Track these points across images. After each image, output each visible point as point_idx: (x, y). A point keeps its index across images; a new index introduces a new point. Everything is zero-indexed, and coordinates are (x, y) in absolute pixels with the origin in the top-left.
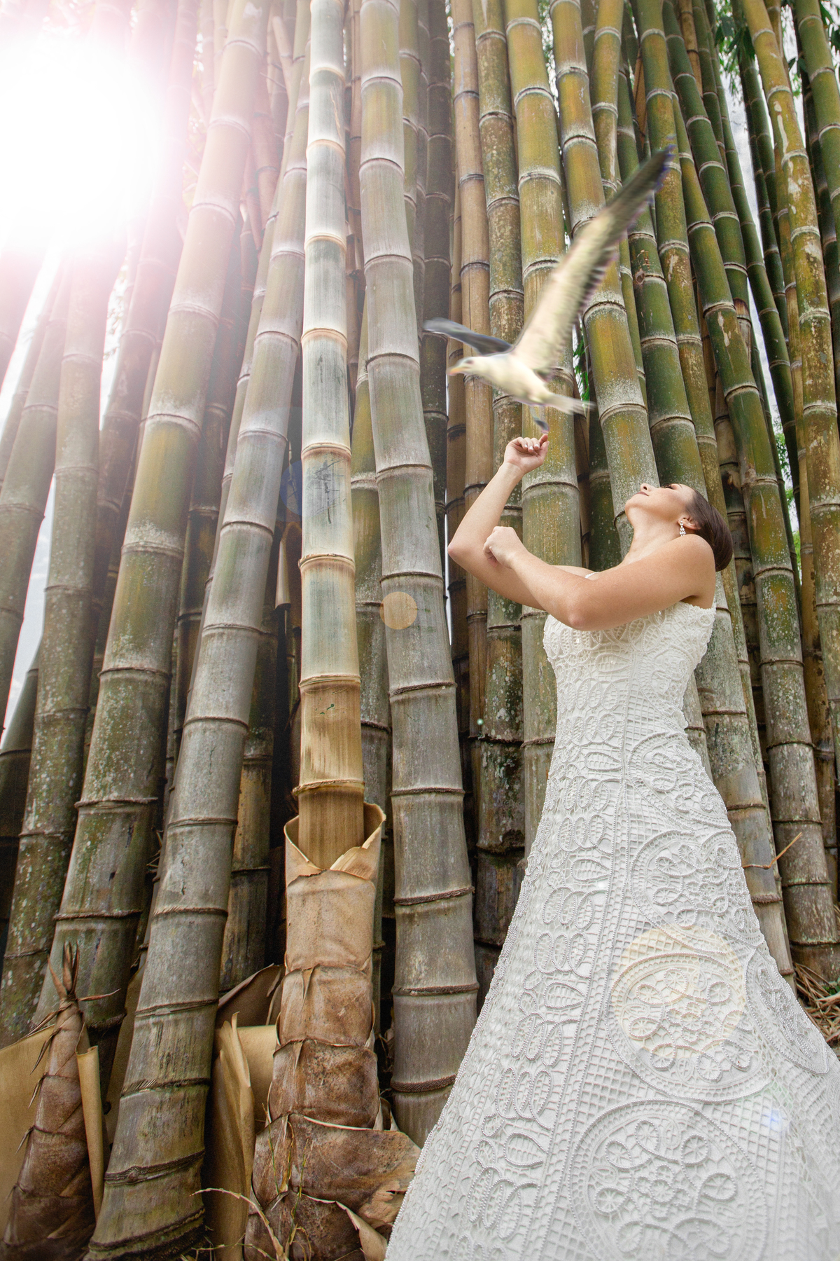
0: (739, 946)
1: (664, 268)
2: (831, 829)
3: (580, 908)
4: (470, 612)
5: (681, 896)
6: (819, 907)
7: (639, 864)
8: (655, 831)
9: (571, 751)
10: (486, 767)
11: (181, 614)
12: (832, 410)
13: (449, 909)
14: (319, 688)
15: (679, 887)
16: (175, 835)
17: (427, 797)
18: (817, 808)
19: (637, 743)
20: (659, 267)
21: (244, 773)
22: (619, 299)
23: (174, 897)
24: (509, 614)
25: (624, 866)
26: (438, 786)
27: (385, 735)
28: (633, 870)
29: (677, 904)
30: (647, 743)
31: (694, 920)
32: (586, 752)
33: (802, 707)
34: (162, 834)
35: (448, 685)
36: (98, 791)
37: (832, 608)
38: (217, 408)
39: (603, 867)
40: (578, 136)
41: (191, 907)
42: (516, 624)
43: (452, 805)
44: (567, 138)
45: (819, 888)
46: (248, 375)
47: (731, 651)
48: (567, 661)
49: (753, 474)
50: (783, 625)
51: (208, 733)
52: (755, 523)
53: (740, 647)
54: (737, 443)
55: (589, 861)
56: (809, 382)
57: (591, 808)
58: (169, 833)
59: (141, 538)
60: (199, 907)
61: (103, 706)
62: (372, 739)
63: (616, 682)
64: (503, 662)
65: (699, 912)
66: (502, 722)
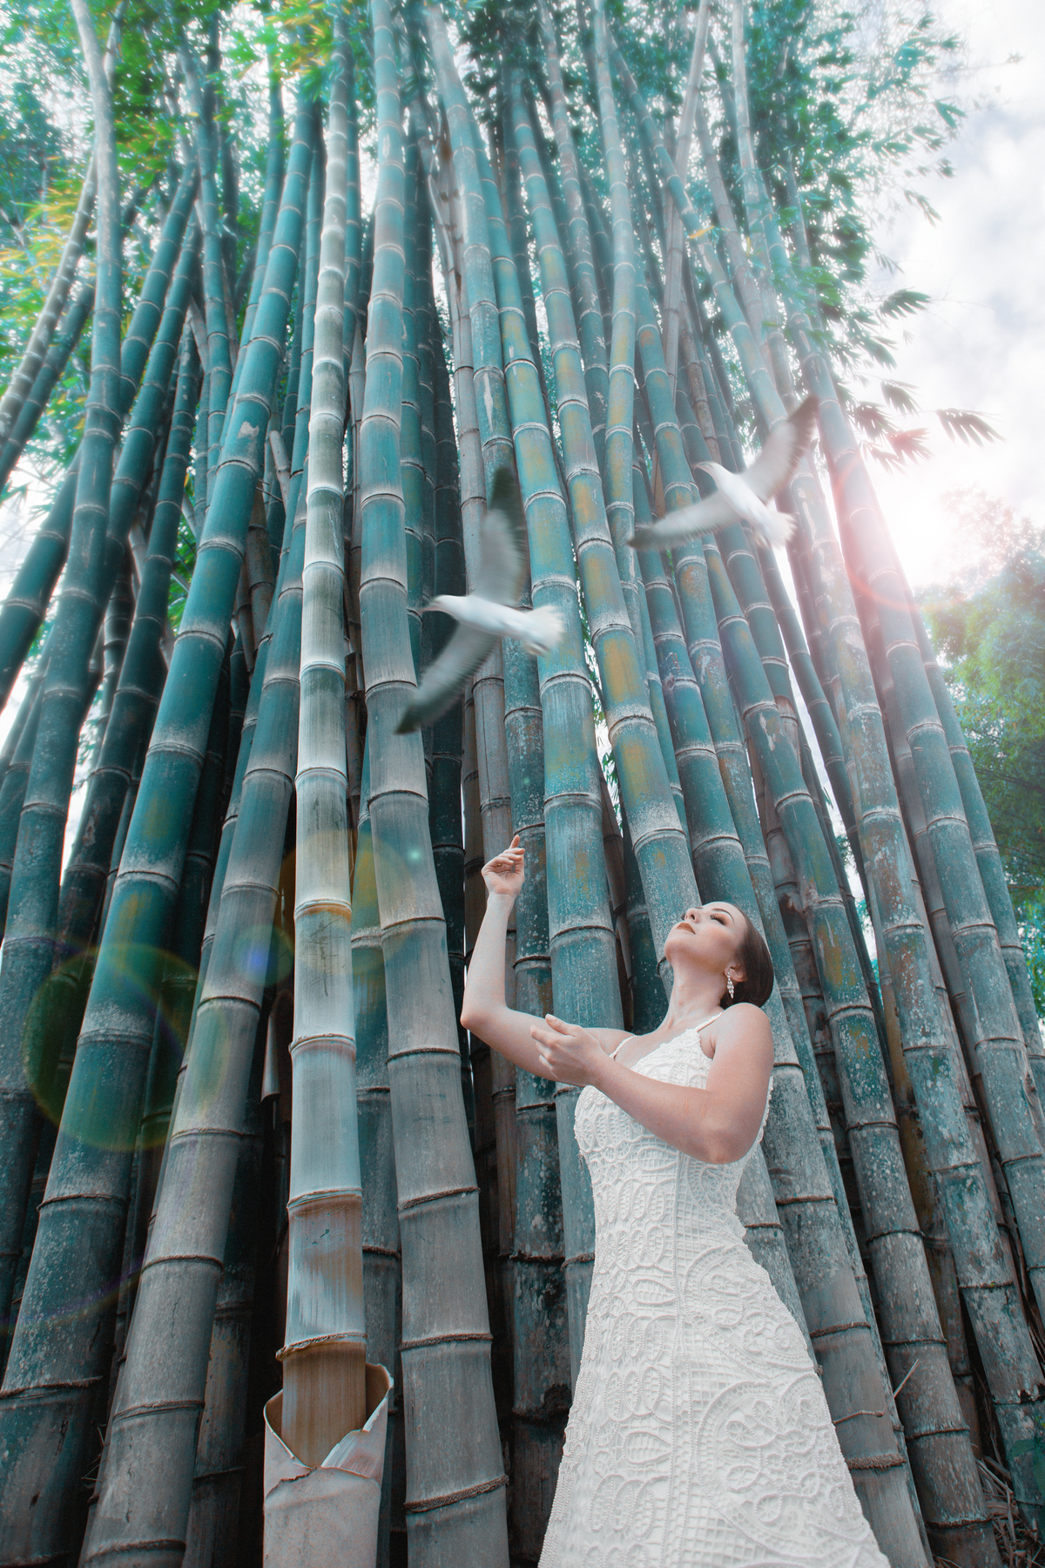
0: (838, 1544)
1: (696, 670)
2: (961, 1348)
3: (637, 1505)
4: (496, 1089)
5: (761, 1475)
6: (957, 1466)
7: (706, 1434)
8: (722, 1385)
9: (616, 1277)
10: (521, 1298)
11: (145, 1115)
12: (894, 816)
13: (475, 1513)
14: (312, 1208)
15: (757, 1464)
16: (121, 1431)
17: (445, 1349)
18: (938, 1321)
19: (691, 1264)
20: (690, 669)
21: (216, 1329)
22: (647, 712)
23: (115, 1527)
24: (541, 1090)
25: (688, 1438)
26: (459, 1332)
27: (393, 1263)
28: (700, 1444)
29: (757, 1488)
30: (702, 1263)
31: (778, 1511)
32: (633, 1279)
33: (902, 1183)
34: (104, 1430)
35: (469, 1192)
36: (25, 1373)
37: (923, 1052)
38: (198, 856)
39: (663, 1442)
40: (593, 540)
41: (136, 1541)
42: (549, 1102)
43: (477, 1357)
44: (581, 541)
45: (954, 1437)
46: (235, 816)
47: (807, 1117)
48: (603, 1155)
49: (815, 895)
50: (868, 1077)
51: (171, 1280)
52: (822, 954)
53: (819, 1110)
54: (793, 859)
55: (644, 1434)
56: (866, 786)
57: (643, 1358)
58: (114, 1429)
59: (101, 1025)
60: (148, 1540)
61: (40, 1252)
62: (376, 1270)
63: (662, 1184)
64: (537, 1153)
65: (785, 1499)
66: (538, 1233)
